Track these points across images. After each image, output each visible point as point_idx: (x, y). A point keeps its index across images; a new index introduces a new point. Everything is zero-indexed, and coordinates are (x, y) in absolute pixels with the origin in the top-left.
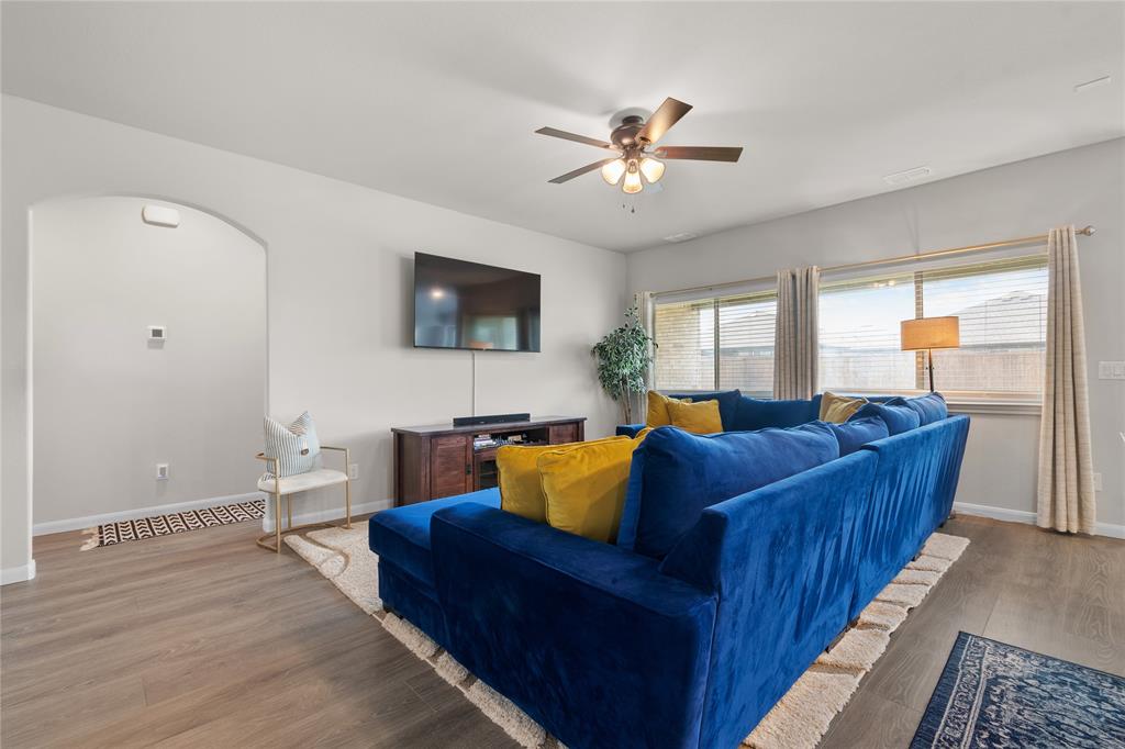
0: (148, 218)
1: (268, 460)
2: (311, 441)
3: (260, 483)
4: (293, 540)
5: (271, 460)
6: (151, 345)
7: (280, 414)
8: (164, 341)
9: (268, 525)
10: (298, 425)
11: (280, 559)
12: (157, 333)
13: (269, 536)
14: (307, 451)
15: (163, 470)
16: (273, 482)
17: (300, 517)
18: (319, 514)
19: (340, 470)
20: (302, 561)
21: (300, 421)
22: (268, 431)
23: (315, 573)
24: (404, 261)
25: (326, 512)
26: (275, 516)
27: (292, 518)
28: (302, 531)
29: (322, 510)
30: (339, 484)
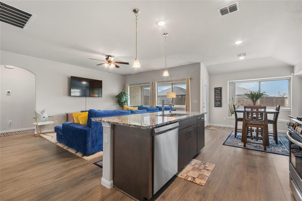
0: (6, 67)
1: (35, 119)
2: (46, 115)
3: (34, 124)
4: (41, 135)
5: (36, 119)
6: (7, 95)
7: (38, 110)
8: (10, 94)
9: (36, 133)
10: (43, 112)
11: (38, 138)
12: (9, 92)
13: (36, 135)
14: (45, 117)
15: (10, 122)
16: (37, 123)
17: (43, 131)
18: (48, 130)
19: (52, 121)
20: (43, 137)
21: (43, 111)
22: (36, 113)
23: (45, 139)
24: (69, 78)
25: (50, 130)
26: (37, 131)
27: (42, 131)
28: (44, 134)
29: (49, 129)
30: (52, 124)
